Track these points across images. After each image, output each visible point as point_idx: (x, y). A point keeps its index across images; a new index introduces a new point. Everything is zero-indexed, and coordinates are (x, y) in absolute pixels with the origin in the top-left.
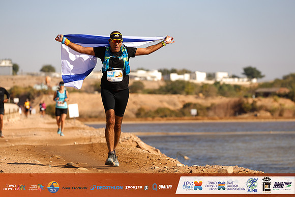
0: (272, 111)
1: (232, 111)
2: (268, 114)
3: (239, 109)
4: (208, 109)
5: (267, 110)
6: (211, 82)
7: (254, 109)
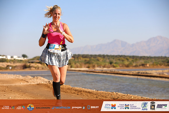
0: (35, 68)
1: (22, 68)
2: (34, 69)
3: (25, 67)
4: (15, 67)
5: (34, 67)
6: (13, 59)
7: (29, 67)
